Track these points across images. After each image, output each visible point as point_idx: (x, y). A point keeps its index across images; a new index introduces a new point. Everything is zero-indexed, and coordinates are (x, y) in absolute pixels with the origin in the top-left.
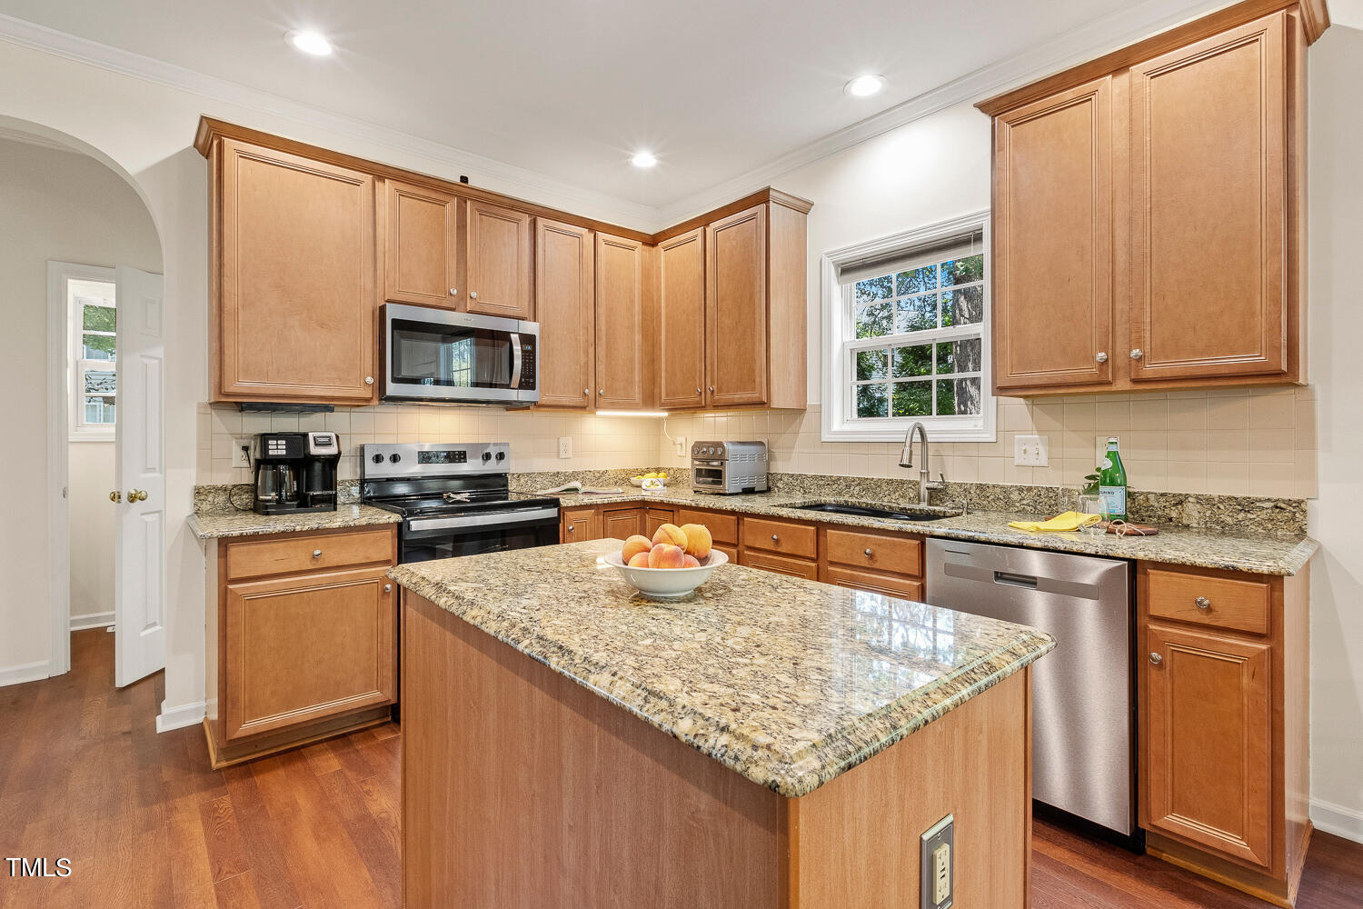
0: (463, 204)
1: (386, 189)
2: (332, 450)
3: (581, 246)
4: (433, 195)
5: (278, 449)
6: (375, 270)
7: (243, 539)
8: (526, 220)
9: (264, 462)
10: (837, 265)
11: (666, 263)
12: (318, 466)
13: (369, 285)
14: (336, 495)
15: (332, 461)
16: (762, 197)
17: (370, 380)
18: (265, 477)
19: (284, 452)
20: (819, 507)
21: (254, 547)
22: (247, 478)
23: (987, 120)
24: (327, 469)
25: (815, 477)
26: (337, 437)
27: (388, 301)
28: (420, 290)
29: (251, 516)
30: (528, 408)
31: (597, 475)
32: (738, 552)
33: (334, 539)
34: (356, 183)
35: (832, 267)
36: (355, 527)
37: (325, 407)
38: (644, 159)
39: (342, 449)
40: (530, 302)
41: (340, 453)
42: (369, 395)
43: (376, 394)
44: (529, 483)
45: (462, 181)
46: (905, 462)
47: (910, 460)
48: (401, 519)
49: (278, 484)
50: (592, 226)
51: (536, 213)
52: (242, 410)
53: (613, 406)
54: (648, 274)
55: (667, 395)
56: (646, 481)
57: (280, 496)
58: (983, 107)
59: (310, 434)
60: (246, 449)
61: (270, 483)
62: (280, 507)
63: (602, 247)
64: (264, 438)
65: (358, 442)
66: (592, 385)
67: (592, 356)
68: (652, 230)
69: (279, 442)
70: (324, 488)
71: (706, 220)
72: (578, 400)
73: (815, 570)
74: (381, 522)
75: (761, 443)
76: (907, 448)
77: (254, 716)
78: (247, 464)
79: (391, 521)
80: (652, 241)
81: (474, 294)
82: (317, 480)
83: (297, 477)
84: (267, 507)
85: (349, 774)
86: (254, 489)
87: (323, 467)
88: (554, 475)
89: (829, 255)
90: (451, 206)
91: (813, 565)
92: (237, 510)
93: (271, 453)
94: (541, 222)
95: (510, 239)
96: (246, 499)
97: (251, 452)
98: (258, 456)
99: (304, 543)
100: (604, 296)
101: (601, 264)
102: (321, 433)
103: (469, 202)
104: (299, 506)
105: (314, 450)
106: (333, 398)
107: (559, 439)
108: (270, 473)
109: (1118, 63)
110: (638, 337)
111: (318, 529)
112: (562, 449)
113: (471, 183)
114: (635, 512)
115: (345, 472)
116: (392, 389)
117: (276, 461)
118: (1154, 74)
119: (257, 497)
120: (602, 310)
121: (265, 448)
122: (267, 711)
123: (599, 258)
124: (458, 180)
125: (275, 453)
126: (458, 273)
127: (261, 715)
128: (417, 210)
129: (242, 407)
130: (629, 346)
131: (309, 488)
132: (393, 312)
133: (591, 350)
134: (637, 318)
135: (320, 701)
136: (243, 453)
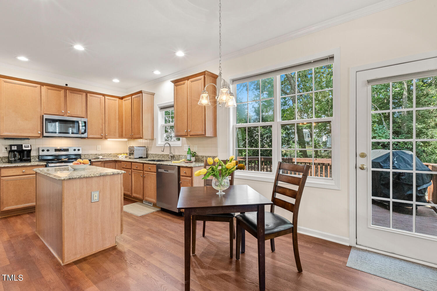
0: (66, 91)
1: (44, 88)
2: (29, 148)
3: (100, 100)
4: (57, 89)
5: (14, 148)
6: (41, 107)
7: (4, 168)
8: (84, 94)
9: (11, 151)
10: (159, 107)
11: (125, 104)
12: (25, 152)
13: (39, 110)
14: (30, 159)
15: (30, 151)
16: (141, 92)
17: (39, 132)
18: (11, 155)
19: (16, 149)
20: (154, 161)
21: (7, 170)
22: (6, 155)
23: (173, 84)
24: (28, 153)
25: (155, 154)
26: (31, 145)
27: (45, 114)
28: (53, 111)
29: (7, 163)
30: (85, 139)
31: (108, 155)
32: (132, 171)
33: (28, 168)
34: (36, 87)
35: (158, 108)
36: (34, 165)
37: (27, 138)
38: (116, 81)
39: (32, 148)
40: (85, 113)
41: (31, 149)
42: (40, 136)
43: (42, 135)
44: (88, 156)
45: (66, 85)
46: (162, 151)
47: (163, 150)
48: (46, 164)
49: (15, 156)
50: (104, 95)
51: (87, 93)
52: (5, 139)
53: (110, 138)
54: (120, 106)
55: (125, 135)
56: (120, 156)
57: (15, 159)
58: (172, 82)
59: (23, 145)
60: (6, 148)
61: (12, 156)
62: (15, 161)
63: (107, 100)
64: (11, 146)
65: (37, 147)
66: (104, 133)
67: (104, 126)
68: (121, 96)
69: (15, 147)
70: (27, 157)
71: (132, 95)
72: (100, 136)
73: (143, 173)
74: (41, 164)
75: (145, 147)
76: (163, 148)
77: (7, 206)
78: (7, 152)
79: (44, 164)
80: (122, 98)
81: (69, 112)
82: (25, 156)
83: (20, 155)
84: (12, 161)
85: (31, 217)
86: (8, 158)
87: (27, 153)
88: (95, 154)
89: (158, 105)
90: (62, 92)
91: (142, 172)
92: (4, 163)
93: (12, 149)
94: (88, 95)
95: (79, 99)
96: (7, 160)
97: (8, 149)
98: (9, 150)
99: (20, 169)
100: (107, 112)
101: (107, 104)
102: (26, 145)
103: (67, 90)
104: (20, 161)
105: (24, 148)
106: (29, 137)
107: (97, 146)
108: (12, 154)
109: (188, 78)
110: (117, 121)
111: (24, 166)
112: (98, 148)
113: (68, 86)
114: (113, 163)
115: (33, 154)
116: (45, 134)
117: (14, 151)
118: (192, 82)
119: (9, 159)
120: (107, 115)
121: (11, 148)
122: (11, 205)
123: (106, 103)
124: (65, 86)
125: (14, 149)
126: (64, 107)
127: (9, 206)
128: (53, 93)
129: (6, 139)
130: (115, 124)
131: (23, 157)
132: (46, 117)
133: (104, 125)
134: (117, 117)
135: (25, 203)
136: (6, 149)
